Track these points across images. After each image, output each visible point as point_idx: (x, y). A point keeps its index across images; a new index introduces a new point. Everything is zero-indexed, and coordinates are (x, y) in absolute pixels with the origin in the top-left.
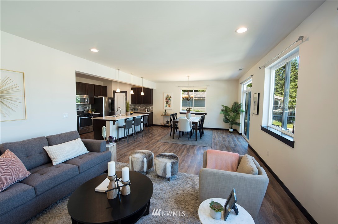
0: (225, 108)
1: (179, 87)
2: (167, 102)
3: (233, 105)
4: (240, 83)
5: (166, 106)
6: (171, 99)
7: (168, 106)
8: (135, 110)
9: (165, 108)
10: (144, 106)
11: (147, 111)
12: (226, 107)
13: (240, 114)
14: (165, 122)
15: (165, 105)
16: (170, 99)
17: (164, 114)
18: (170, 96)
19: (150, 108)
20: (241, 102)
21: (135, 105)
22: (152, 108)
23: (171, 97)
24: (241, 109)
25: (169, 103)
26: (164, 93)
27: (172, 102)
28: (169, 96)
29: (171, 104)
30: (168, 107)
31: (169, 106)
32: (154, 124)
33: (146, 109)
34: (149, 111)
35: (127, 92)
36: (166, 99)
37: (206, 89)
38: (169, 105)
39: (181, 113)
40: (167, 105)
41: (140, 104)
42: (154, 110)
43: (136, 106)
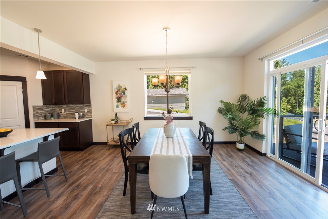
0: (225, 106)
1: (141, 69)
2: (119, 99)
3: (239, 101)
4: (261, 57)
5: (117, 107)
6: (125, 92)
7: (120, 107)
8: (52, 116)
9: (116, 110)
10: (73, 109)
11: (79, 118)
12: (227, 105)
13: (262, 117)
14: (116, 137)
15: (115, 104)
16: (124, 94)
17: (113, 122)
18: (123, 87)
19: (86, 111)
20: (265, 94)
21: (53, 106)
22: (90, 112)
23: (126, 89)
24: (265, 107)
25: (123, 100)
26: (112, 82)
27: (128, 98)
28: (121, 87)
29: (126, 102)
30: (121, 109)
31: (124, 106)
32: (94, 141)
33: (77, 115)
34: (83, 117)
35: (25, 78)
36: (117, 93)
37: (190, 73)
38: (123, 104)
39: (146, 119)
40: (119, 104)
41: (65, 104)
42: (93, 114)
43: (57, 109)
